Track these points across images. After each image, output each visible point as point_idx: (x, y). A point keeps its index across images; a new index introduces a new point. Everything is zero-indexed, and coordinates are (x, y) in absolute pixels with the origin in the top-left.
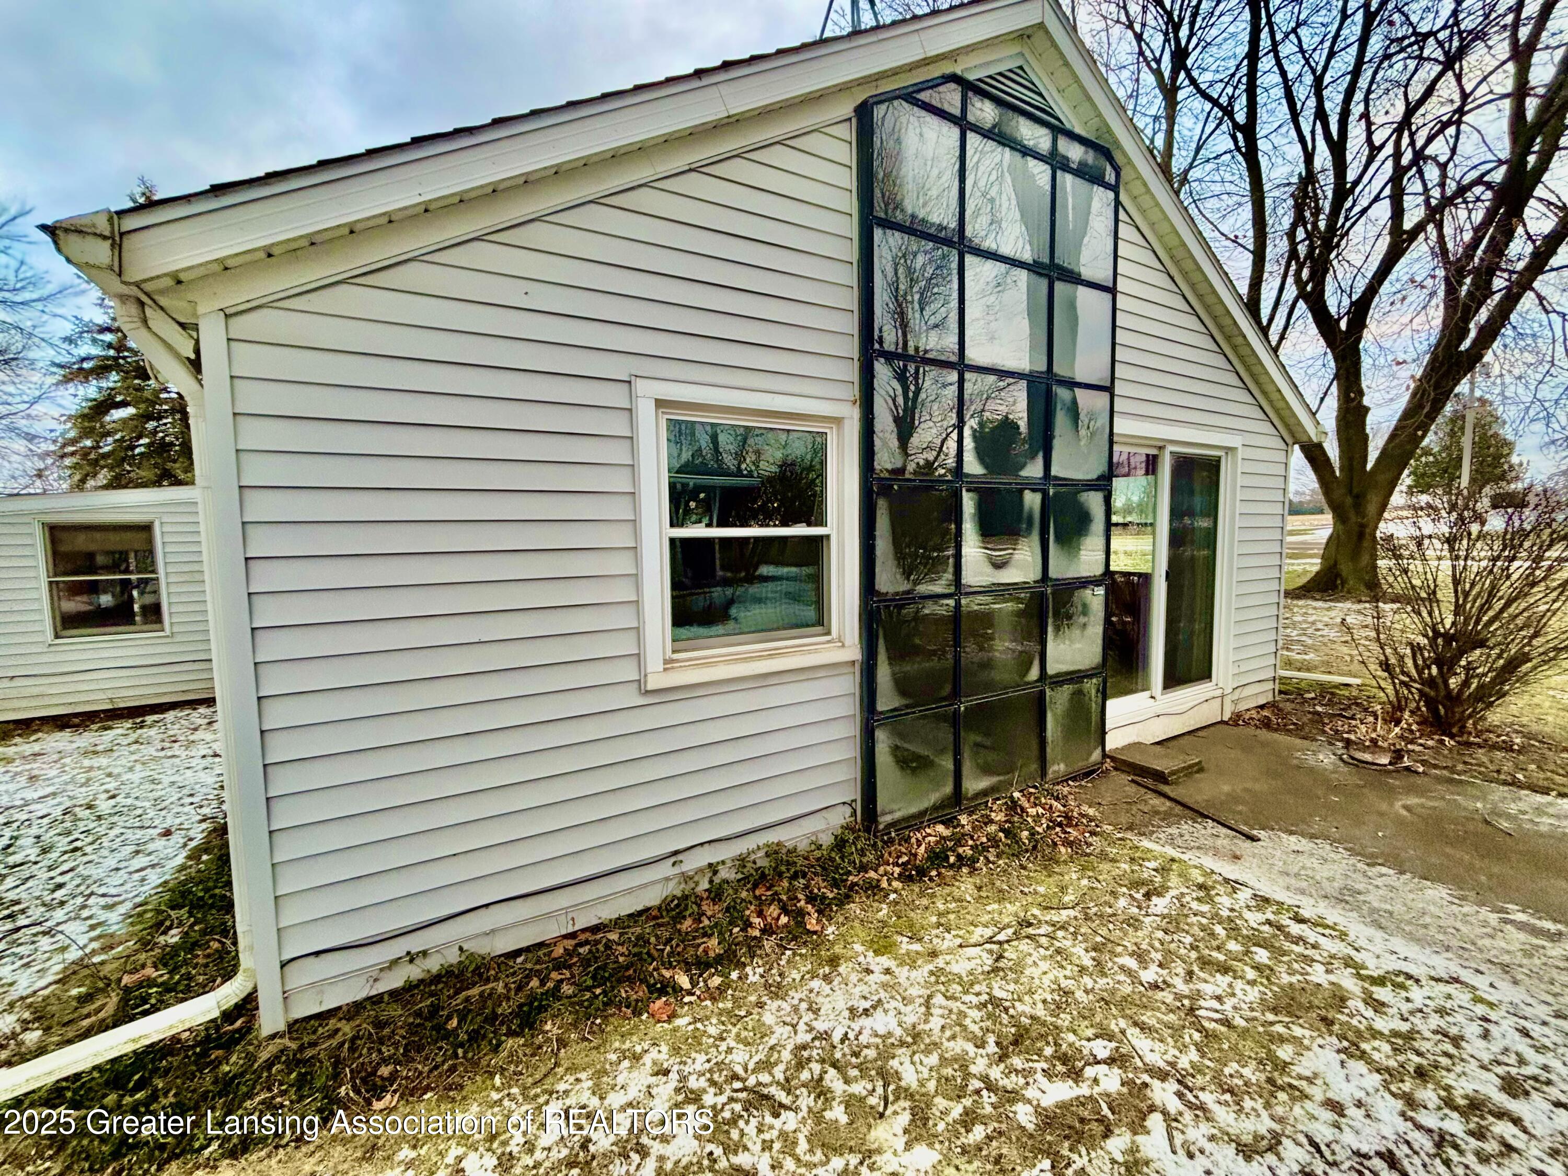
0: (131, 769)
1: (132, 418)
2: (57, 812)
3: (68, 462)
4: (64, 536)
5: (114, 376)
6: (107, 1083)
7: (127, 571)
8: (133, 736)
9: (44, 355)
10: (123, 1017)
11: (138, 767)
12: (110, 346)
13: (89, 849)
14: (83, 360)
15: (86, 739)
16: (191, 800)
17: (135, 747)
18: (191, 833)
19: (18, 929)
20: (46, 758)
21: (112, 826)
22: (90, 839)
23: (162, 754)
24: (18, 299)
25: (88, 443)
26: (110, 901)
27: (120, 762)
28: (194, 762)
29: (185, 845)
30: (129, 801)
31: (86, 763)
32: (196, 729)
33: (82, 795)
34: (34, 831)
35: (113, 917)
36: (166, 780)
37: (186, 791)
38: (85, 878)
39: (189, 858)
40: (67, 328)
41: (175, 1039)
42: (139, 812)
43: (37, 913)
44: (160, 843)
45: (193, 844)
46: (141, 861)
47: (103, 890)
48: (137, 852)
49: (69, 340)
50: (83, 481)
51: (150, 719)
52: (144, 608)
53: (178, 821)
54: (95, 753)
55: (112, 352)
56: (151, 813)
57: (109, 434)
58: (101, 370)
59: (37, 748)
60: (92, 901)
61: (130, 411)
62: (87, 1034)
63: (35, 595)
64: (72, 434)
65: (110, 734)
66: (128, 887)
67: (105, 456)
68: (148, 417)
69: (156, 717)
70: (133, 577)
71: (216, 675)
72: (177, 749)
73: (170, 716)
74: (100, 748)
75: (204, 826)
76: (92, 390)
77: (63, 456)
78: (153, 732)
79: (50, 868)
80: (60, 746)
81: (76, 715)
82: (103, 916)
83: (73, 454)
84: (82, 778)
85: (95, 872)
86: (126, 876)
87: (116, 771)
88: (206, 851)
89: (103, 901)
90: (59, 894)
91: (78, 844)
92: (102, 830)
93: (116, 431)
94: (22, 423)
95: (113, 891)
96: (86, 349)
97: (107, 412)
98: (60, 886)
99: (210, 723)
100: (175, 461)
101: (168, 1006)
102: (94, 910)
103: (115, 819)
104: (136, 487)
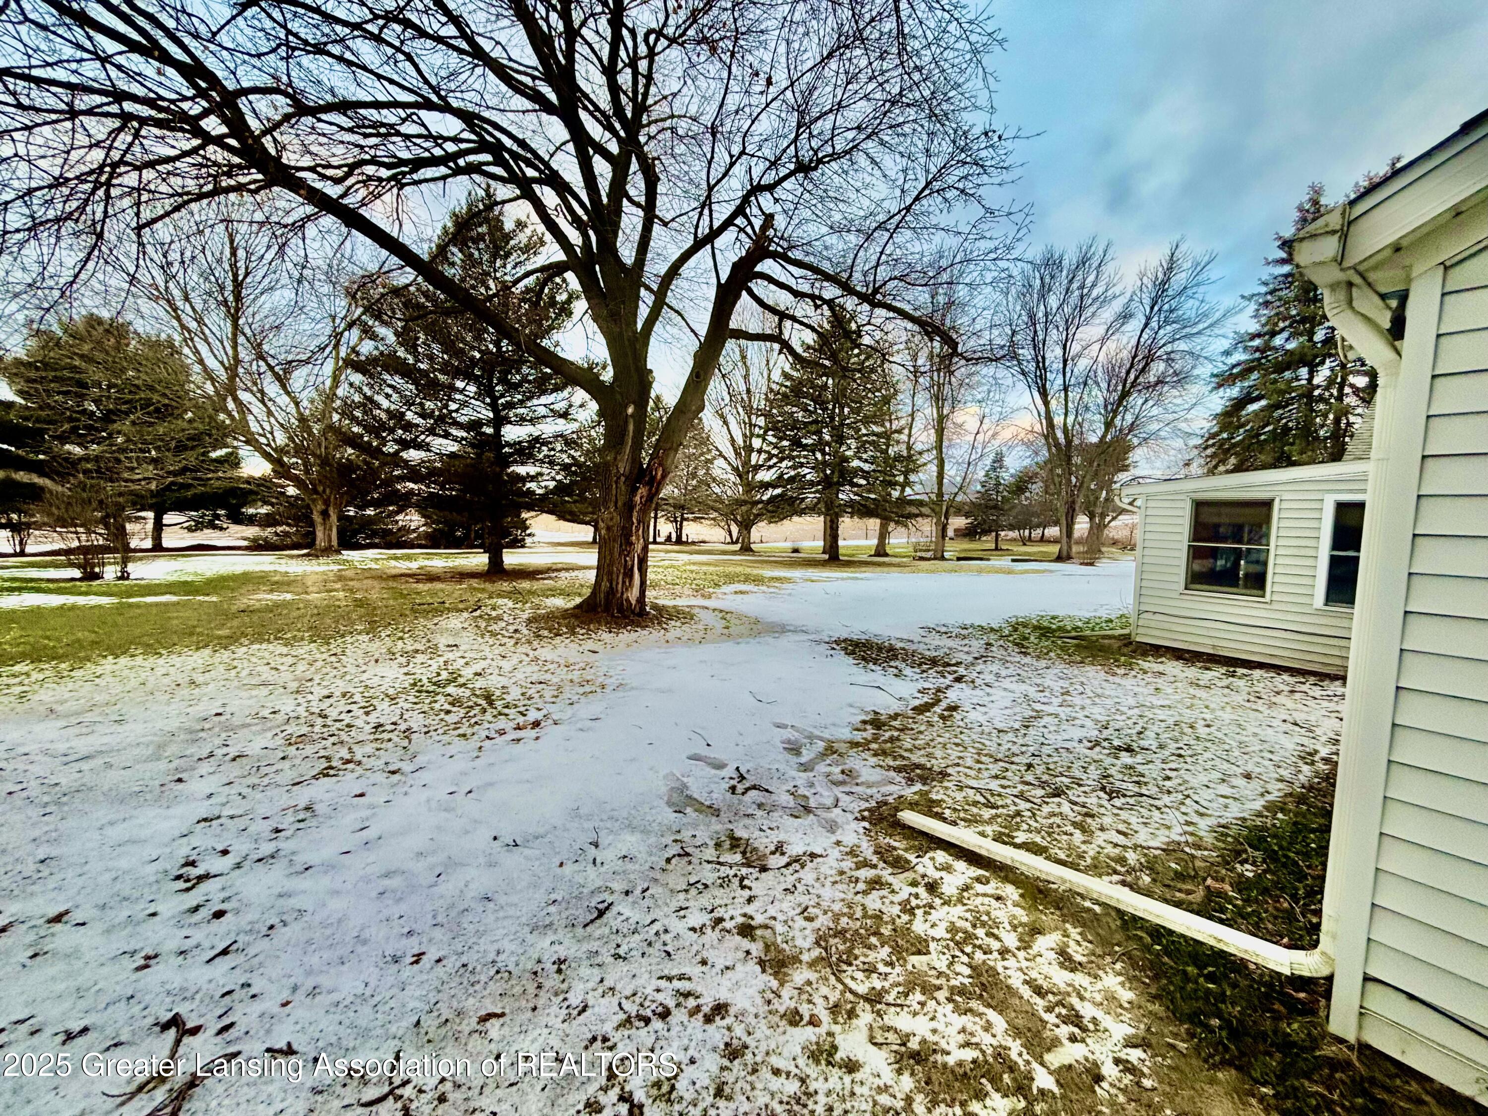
0: (1223, 708)
1: (1262, 410)
2: (1171, 721)
3: (1209, 451)
4: (1205, 509)
5: (1255, 375)
6: (1189, 954)
7: (1240, 542)
8: (1226, 682)
9: (1205, 370)
10: (1203, 910)
11: (1228, 709)
12: (1257, 349)
13: (1189, 760)
14: (1234, 366)
15: (1192, 672)
16: (1270, 756)
17: (1226, 691)
18: (1270, 787)
19: (1142, 795)
20: (1163, 678)
21: (1206, 749)
22: (1190, 752)
23: (1248, 705)
24: (1195, 330)
25: (1225, 435)
26: (1202, 810)
27: (1216, 697)
28: (1275, 723)
29: (1262, 795)
30: (1220, 735)
31: (1191, 691)
32: (1278, 693)
33: (1188, 715)
34: (1155, 728)
35: (1204, 824)
36: (1251, 729)
37: (1266, 746)
38: (1186, 782)
39: (1266, 808)
40: (1226, 344)
41: (1243, 963)
42: (1227, 747)
43: (1153, 790)
44: (1241, 782)
45: (1269, 797)
46: (1224, 789)
47: (1196, 798)
48: (1224, 781)
49: (1227, 353)
50: (1216, 467)
51: (1240, 671)
52: (1246, 575)
53: (1258, 770)
54: (1198, 685)
55: (1257, 355)
56: (1237, 753)
57: (1243, 426)
58: (1247, 371)
59: (1161, 668)
60: (1188, 801)
61: (1263, 403)
62: (1178, 904)
63: (1177, 554)
64: (1215, 429)
65: (1210, 674)
66: (1214, 805)
67: (1234, 445)
68: (1277, 406)
69: (1245, 671)
70: (1244, 547)
71: (1352, 655)
72: (1260, 705)
73: (1257, 673)
74: (1201, 683)
75: (1281, 785)
76: (1234, 392)
77: (1206, 448)
78: (1241, 683)
79: (1164, 762)
80: (1176, 671)
81: (1188, 651)
82: (1195, 819)
83: (1213, 445)
84: (1188, 702)
85: (1194, 782)
86: (1213, 796)
87: (1212, 706)
88: (1282, 810)
89: (1196, 807)
90: (1168, 784)
91: (1182, 752)
92: (1199, 749)
93: (1248, 422)
94: (1183, 426)
95: (1205, 804)
96: (1240, 356)
97: (1243, 407)
98: (1168, 778)
99: (1292, 692)
100: (1292, 444)
101: (1239, 929)
102: (1188, 810)
103: (1209, 744)
104: (1256, 469)
